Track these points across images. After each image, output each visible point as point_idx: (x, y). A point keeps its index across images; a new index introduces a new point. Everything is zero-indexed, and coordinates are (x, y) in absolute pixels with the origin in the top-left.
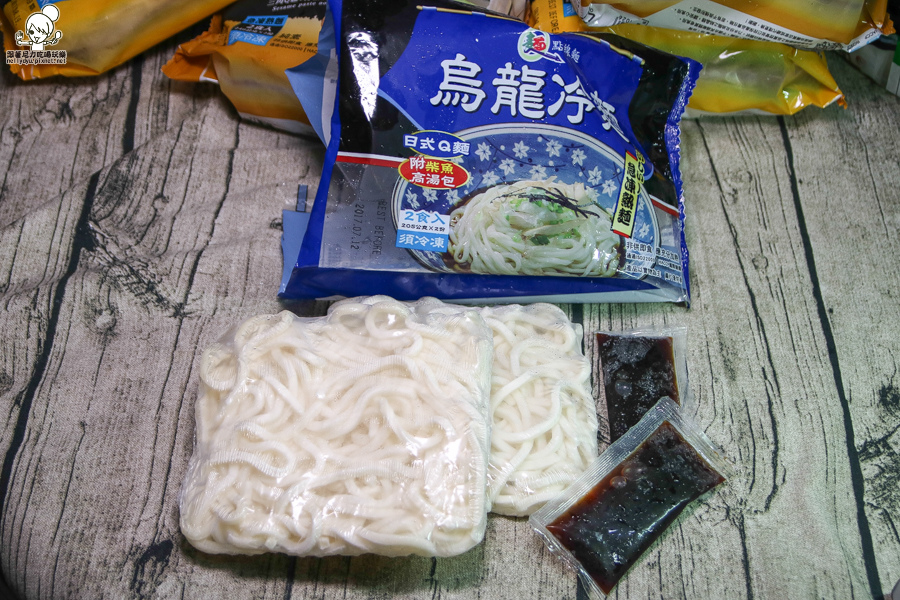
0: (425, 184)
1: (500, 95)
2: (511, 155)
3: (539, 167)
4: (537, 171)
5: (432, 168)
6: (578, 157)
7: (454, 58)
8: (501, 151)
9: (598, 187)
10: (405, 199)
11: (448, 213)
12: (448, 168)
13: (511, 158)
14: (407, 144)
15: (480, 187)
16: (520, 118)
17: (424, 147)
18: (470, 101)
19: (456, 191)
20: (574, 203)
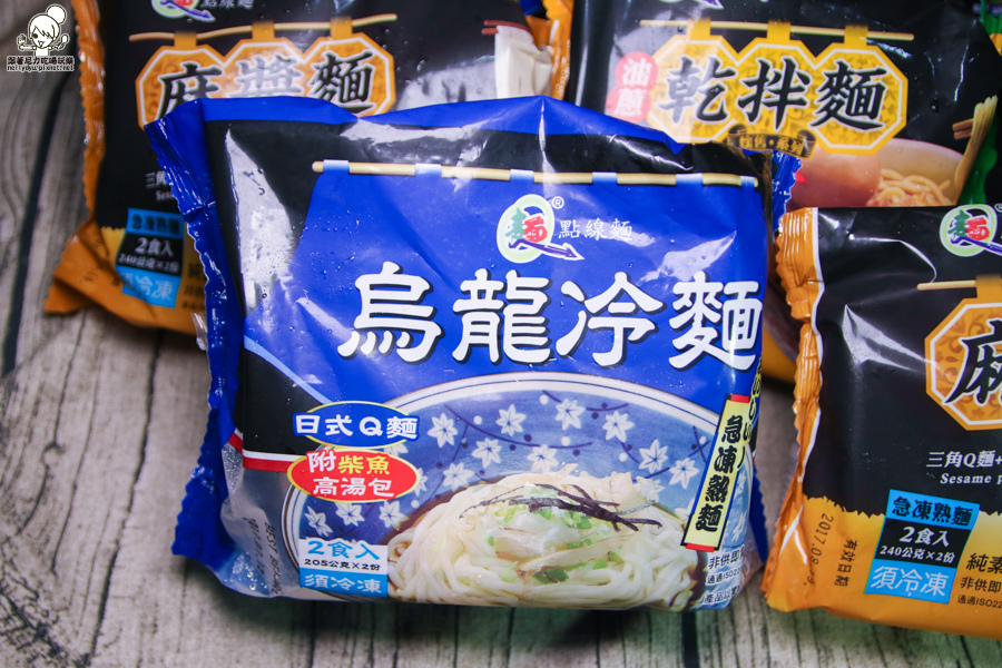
0: (339, 497)
1: (467, 328)
2: (492, 432)
3: (543, 449)
4: (541, 457)
5: (351, 467)
6: (618, 427)
7: (378, 270)
8: (475, 427)
9: (663, 473)
10: (304, 522)
11: (385, 542)
12: (379, 465)
13: (493, 437)
14: (300, 430)
15: (439, 492)
16: (505, 365)
17: (332, 431)
18: (411, 345)
19: (397, 504)
20: (611, 509)
